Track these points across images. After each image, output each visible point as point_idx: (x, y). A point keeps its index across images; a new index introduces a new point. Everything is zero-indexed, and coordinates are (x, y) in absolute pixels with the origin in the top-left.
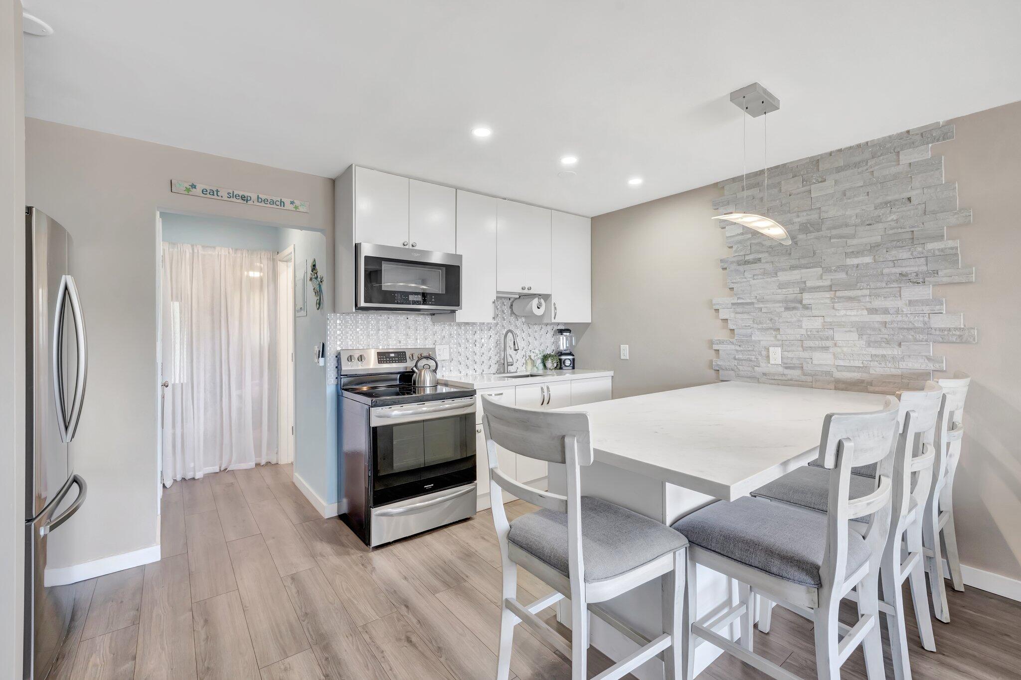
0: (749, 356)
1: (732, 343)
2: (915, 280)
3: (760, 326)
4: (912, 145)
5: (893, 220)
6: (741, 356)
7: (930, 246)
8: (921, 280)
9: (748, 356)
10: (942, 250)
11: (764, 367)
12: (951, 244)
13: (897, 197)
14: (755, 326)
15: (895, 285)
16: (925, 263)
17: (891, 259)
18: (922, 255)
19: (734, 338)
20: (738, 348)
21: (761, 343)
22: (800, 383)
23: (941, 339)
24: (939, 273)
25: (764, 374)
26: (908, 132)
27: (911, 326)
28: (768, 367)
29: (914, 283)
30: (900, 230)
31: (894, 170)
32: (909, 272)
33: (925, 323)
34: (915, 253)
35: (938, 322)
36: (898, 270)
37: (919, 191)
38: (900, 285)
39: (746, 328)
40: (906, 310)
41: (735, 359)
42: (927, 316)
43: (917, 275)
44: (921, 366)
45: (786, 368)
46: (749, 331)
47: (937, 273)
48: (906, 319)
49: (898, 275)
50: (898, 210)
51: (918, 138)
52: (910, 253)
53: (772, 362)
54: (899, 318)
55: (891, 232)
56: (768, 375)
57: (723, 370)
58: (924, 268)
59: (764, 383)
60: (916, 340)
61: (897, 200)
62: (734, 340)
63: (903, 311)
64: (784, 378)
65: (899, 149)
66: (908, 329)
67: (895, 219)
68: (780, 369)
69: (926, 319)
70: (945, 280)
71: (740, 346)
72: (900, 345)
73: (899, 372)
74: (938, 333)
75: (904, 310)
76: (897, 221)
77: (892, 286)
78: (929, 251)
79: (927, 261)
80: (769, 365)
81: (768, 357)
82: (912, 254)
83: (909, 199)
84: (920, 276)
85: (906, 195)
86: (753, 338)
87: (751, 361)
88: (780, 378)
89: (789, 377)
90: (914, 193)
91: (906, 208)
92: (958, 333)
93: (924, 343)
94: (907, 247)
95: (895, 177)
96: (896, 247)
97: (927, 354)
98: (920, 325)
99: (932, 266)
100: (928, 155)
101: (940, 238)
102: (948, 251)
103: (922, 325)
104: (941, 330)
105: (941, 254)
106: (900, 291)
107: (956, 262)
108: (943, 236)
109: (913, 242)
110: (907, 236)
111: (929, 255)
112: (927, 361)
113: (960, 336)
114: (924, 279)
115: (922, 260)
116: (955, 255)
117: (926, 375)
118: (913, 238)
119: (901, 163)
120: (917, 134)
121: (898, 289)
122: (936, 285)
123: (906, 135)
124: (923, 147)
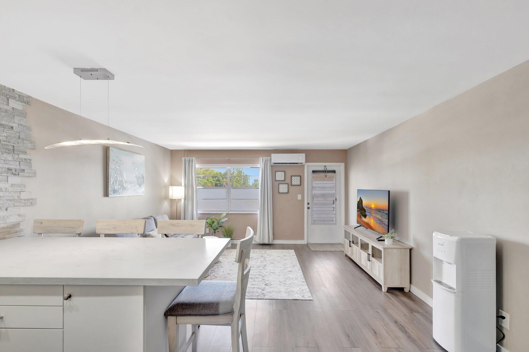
2: (14, 173)
4: (14, 98)
5: (4, 136)
7: (22, 156)
8: (17, 174)
10: (25, 159)
12: (28, 157)
13: (7, 123)
15: (5, 174)
16: (19, 164)
17: (3, 159)
18: (17, 160)
23: (24, 205)
24: (25, 171)
26: (13, 90)
27: (12, 198)
29: (14, 174)
30: (8, 143)
31: (6, 107)
32: (12, 168)
33: (19, 197)
34: (15, 158)
35: (23, 196)
36: (7, 166)
37: (17, 125)
38: (7, 175)
40: (10, 189)
42: (19, 193)
43: (16, 170)
44: (16, 220)
47: (24, 171)
48: (10, 195)
49: (7, 169)
50: (8, 131)
51: (17, 96)
52: (12, 158)
54: (7, 194)
55: (4, 143)
58: (18, 167)
60: (14, 206)
61: (7, 125)
63: (8, 190)
65: (8, 97)
66: (10, 200)
67: (5, 136)
69: (19, 194)
70: (27, 175)
72: (7, 209)
73: (6, 225)
74: (23, 201)
75: (9, 189)
76: (6, 137)
77: (4, 175)
78: (20, 159)
79: (20, 163)
82: (13, 158)
83: (12, 127)
84: (17, 171)
85: (11, 124)
90: (14, 125)
91: (10, 132)
92: (31, 201)
93: (18, 207)
94: (11, 154)
95: (6, 111)
96: (5, 152)
97: (18, 213)
98: (16, 198)
99: (22, 167)
100: (21, 108)
101: (25, 153)
102: (28, 161)
103: (17, 198)
104: (25, 200)
105: (25, 161)
106: (7, 178)
107: (31, 167)
108: (26, 152)
109: (14, 152)
110: (11, 148)
111: (20, 160)
112: (19, 217)
113: (31, 203)
114: (19, 173)
115: (18, 163)
116: (30, 163)
117: (17, 225)
118: (14, 150)
119: (9, 105)
120: (17, 94)
121: (6, 177)
122: (24, 177)
123: (12, 91)
124: (20, 103)
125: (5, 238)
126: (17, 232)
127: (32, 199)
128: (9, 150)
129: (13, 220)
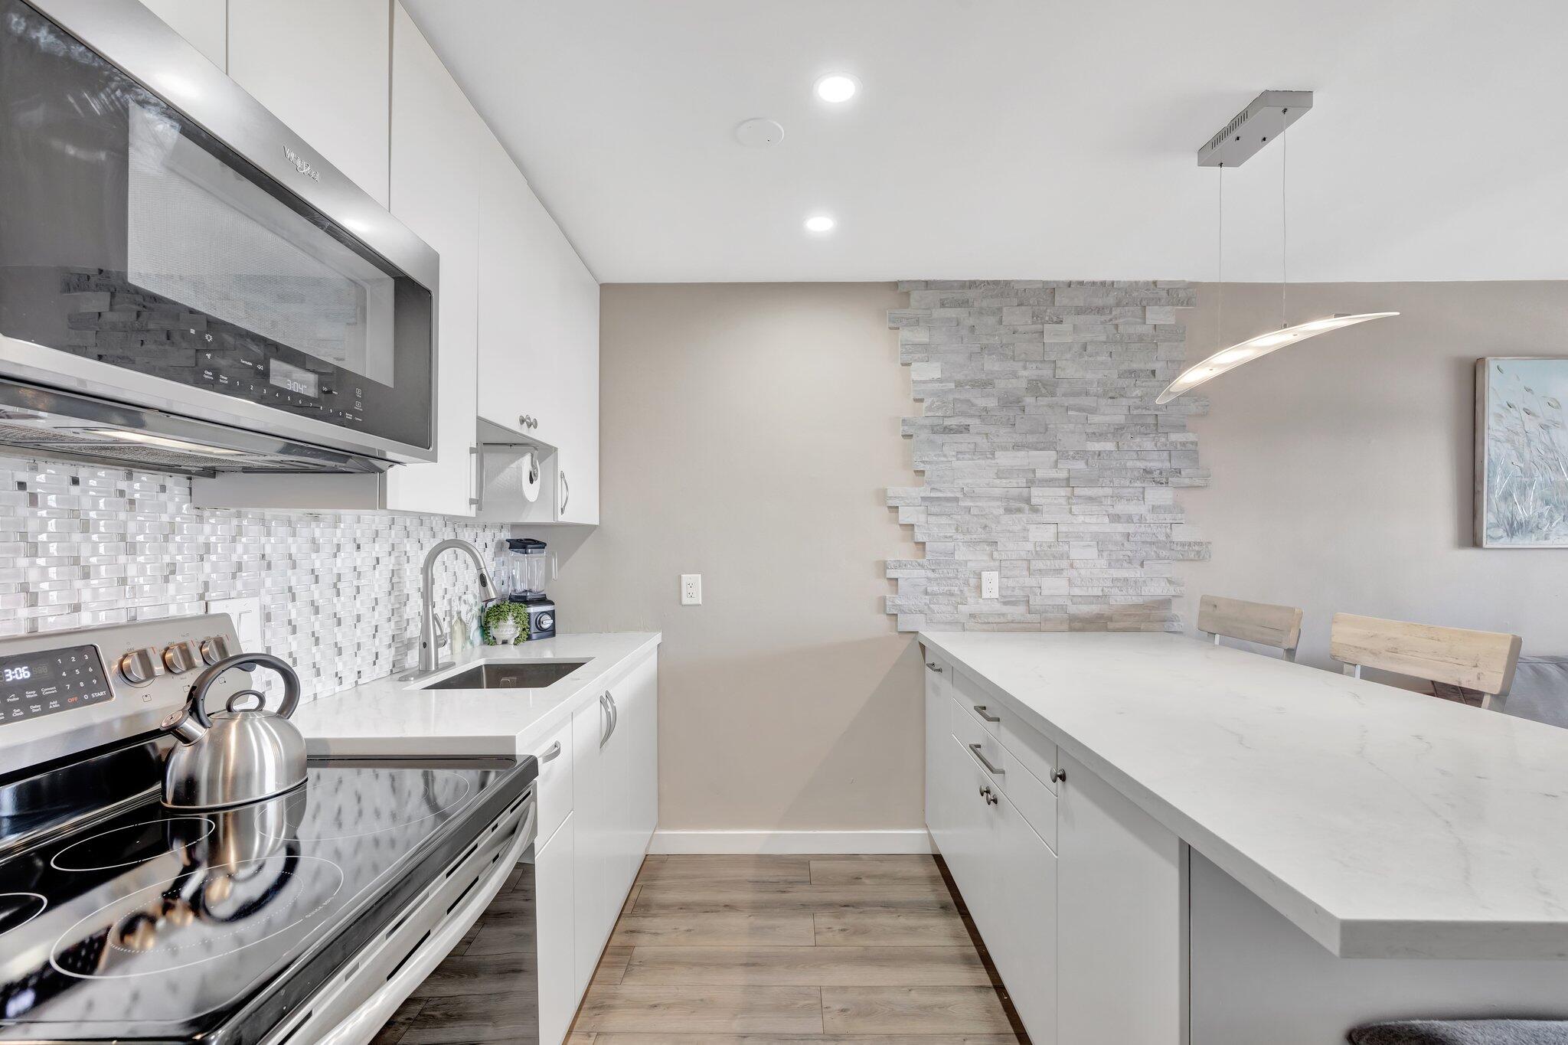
0: (950, 588)
1: (922, 566)
2: (1158, 480)
3: (967, 537)
4: (1157, 301)
5: (1137, 397)
6: (936, 588)
7: (1175, 437)
8: (1164, 480)
9: (947, 588)
10: (1184, 444)
11: (972, 606)
12: (1191, 437)
13: (1142, 366)
14: (960, 536)
15: (1138, 484)
16: (1168, 458)
17: (1135, 448)
18: (1165, 448)
19: (924, 557)
20: (930, 574)
21: (969, 564)
22: (1024, 625)
23: (1182, 556)
24: (1182, 473)
25: (972, 616)
26: (1155, 283)
27: (1154, 539)
28: (978, 603)
29: (1157, 482)
30: (1144, 412)
31: (1140, 329)
32: (1152, 468)
33: (1168, 536)
34: (1159, 444)
35: (1180, 534)
36: (1142, 465)
37: (1164, 364)
38: (1143, 485)
39: (947, 540)
40: (1150, 518)
41: (926, 593)
42: (1169, 527)
43: (1161, 473)
44: (1163, 591)
45: (1005, 603)
46: (950, 545)
47: (1180, 473)
48: (1149, 530)
49: (1142, 471)
50: (1143, 384)
51: (1164, 294)
52: (1153, 443)
53: (985, 595)
54: (1142, 529)
55: (1135, 412)
56: (980, 618)
57: (905, 613)
58: (1166, 465)
59: (973, 630)
60: (1159, 558)
61: (1141, 371)
62: (924, 561)
63: (1146, 520)
64: (1002, 620)
65: (1144, 303)
66: (1151, 543)
67: (1139, 395)
68: (998, 607)
69: (1168, 530)
70: (1187, 481)
71: (933, 570)
72: (1142, 565)
73: (1140, 601)
74: (1179, 548)
75: (1147, 518)
76: (1141, 398)
77: (1136, 485)
78: (1172, 443)
79: (1170, 454)
80: (981, 601)
81: (979, 588)
82: (1156, 445)
83: (1153, 372)
84: (1164, 474)
85: (1150, 366)
86: (957, 558)
87: (952, 594)
88: (997, 620)
89: (1010, 618)
90: (1158, 366)
91: (1150, 384)
92: (1197, 548)
93: (1166, 561)
94: (1151, 436)
95: (1141, 339)
96: (1140, 433)
97: (1168, 576)
98: (1162, 538)
99: (1175, 464)
100: (1171, 320)
101: (1182, 428)
102: (1190, 446)
103: (1164, 539)
104: (1183, 544)
105: (1183, 448)
106: (1143, 493)
107: (1196, 461)
108: (1185, 426)
109: (1157, 430)
110: (1151, 421)
111: (1172, 448)
112: (1168, 585)
113: (1198, 552)
114: (1167, 479)
115: (1166, 454)
116: (1196, 452)
117: (1165, 603)
118: (1157, 425)
119: (1147, 323)
120: (1164, 289)
121: (1141, 490)
122: (1178, 487)
123: (1152, 286)
124: (1169, 308)
125: (1138, 630)
126: (1165, 621)
127: (1200, 544)
128: (1147, 426)
129: (1157, 589)
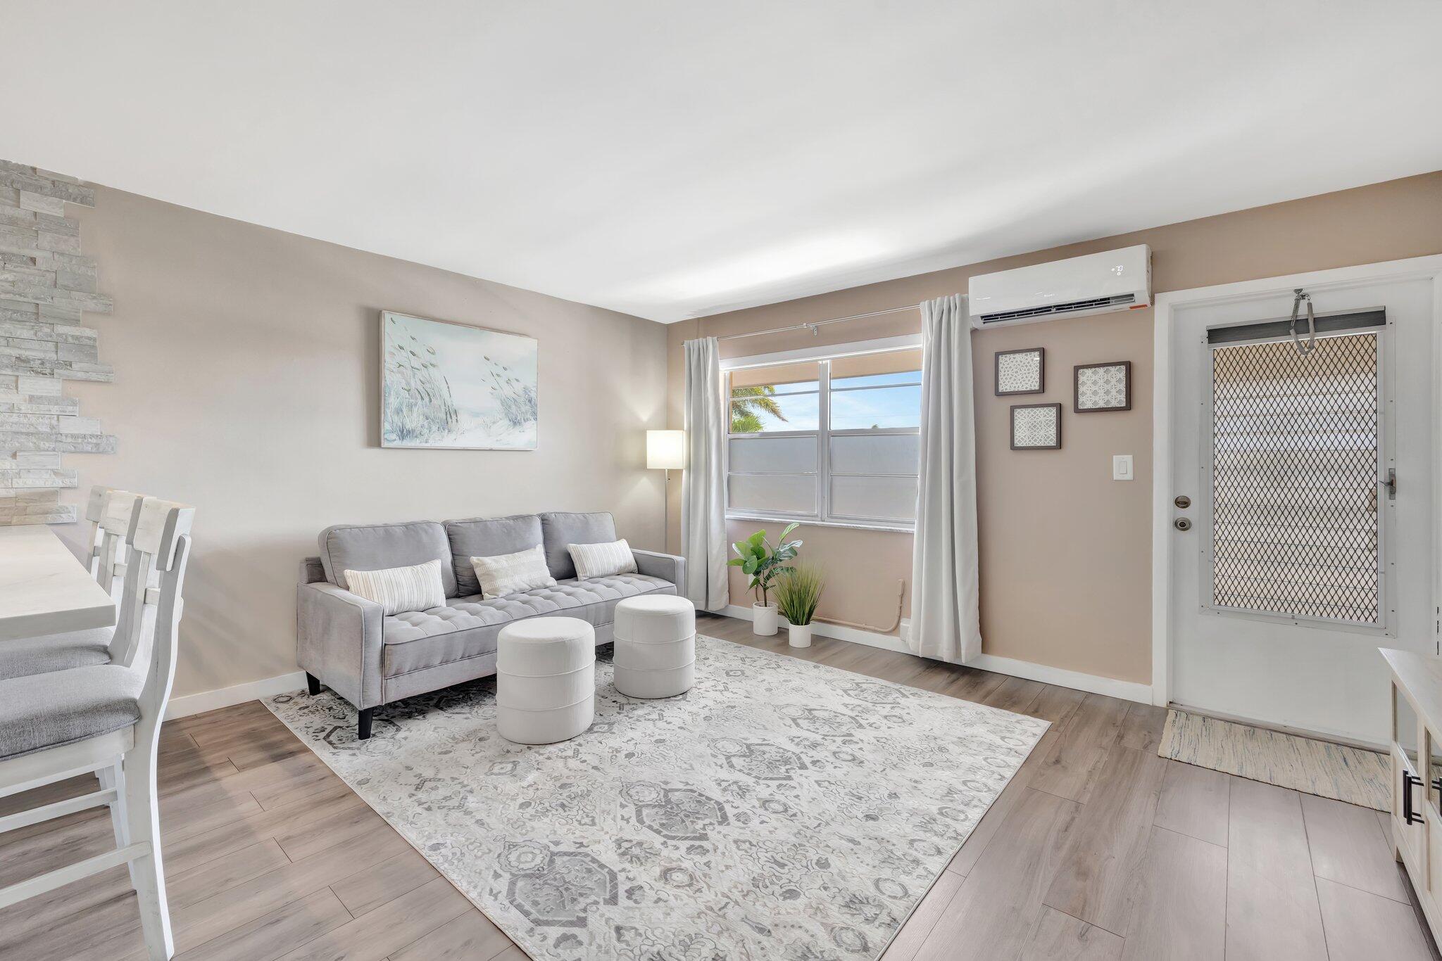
2: (39, 370)
4: (39, 189)
5: (5, 281)
7: (62, 329)
8: (48, 371)
10: (77, 338)
12: (88, 332)
13: (15, 250)
15: (9, 372)
16: (54, 349)
17: (4, 335)
18: (49, 339)
23: (73, 449)
24: (73, 366)
26: (34, 169)
27: (32, 430)
29: (37, 373)
30: (18, 298)
31: (12, 211)
32: (31, 357)
33: (52, 427)
34: (39, 334)
35: (69, 427)
36: (15, 352)
37: (49, 255)
38: (16, 374)
40: (25, 408)
42: (56, 418)
43: (43, 363)
44: (45, 483)
47: (71, 366)
48: (22, 420)
49: (14, 359)
50: (16, 269)
51: (49, 184)
52: (32, 332)
54: (15, 420)
58: (54, 356)
60: (38, 449)
61: (14, 255)
63: (20, 409)
65: (19, 186)
66: (27, 434)
67: (10, 279)
69: (54, 422)
70: (81, 375)
72: (14, 456)
73: (12, 493)
74: (69, 440)
75: (22, 408)
76: (13, 283)
77: (5, 372)
78: (59, 335)
79: (57, 347)
82: (36, 334)
83: (33, 260)
84: (48, 365)
85: (29, 253)
90: (40, 255)
91: (27, 270)
92: (94, 441)
93: (51, 453)
94: (29, 324)
95: (13, 222)
96: (11, 319)
97: (54, 467)
98: (45, 430)
99: (63, 356)
100: (60, 213)
101: (74, 322)
102: (85, 342)
103: (48, 430)
104: (75, 437)
105: (76, 343)
106: (17, 382)
107: (94, 357)
108: (79, 321)
109: (37, 319)
110: (32, 309)
111: (59, 340)
112: (54, 477)
113: (97, 445)
114: (53, 371)
115: (50, 345)
116: (94, 347)
117: (51, 494)
118: (38, 314)
119: (21, 207)
120: (47, 179)
121: (14, 378)
122: (68, 380)
123: (31, 172)
124: (54, 200)
125: (8, 524)
126: (50, 511)
127: (99, 437)
128: (22, 313)
129: (36, 482)
